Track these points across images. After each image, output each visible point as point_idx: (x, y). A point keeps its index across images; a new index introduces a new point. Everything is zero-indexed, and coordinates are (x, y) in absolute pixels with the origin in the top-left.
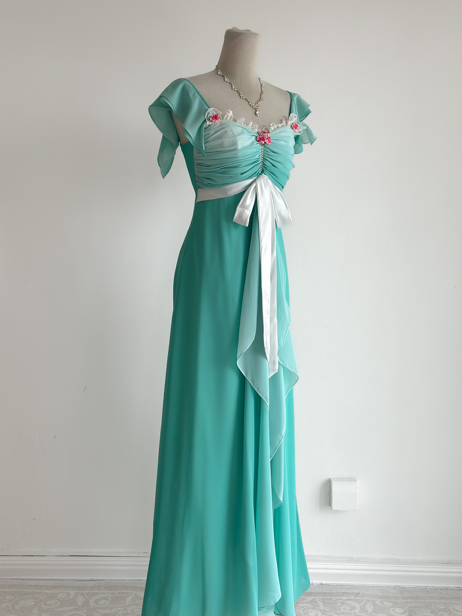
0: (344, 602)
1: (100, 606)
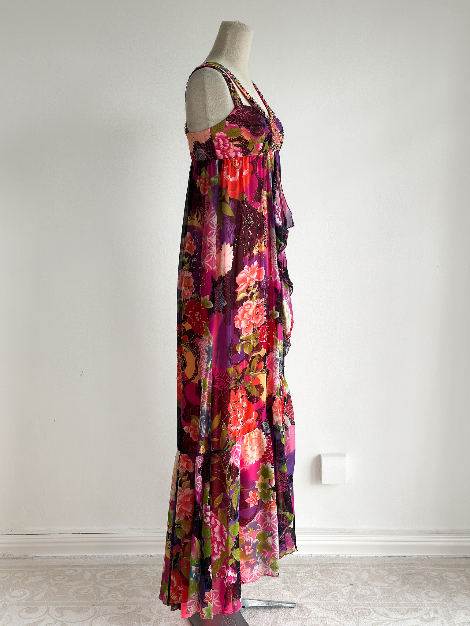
0: (340, 571)
1: (107, 580)
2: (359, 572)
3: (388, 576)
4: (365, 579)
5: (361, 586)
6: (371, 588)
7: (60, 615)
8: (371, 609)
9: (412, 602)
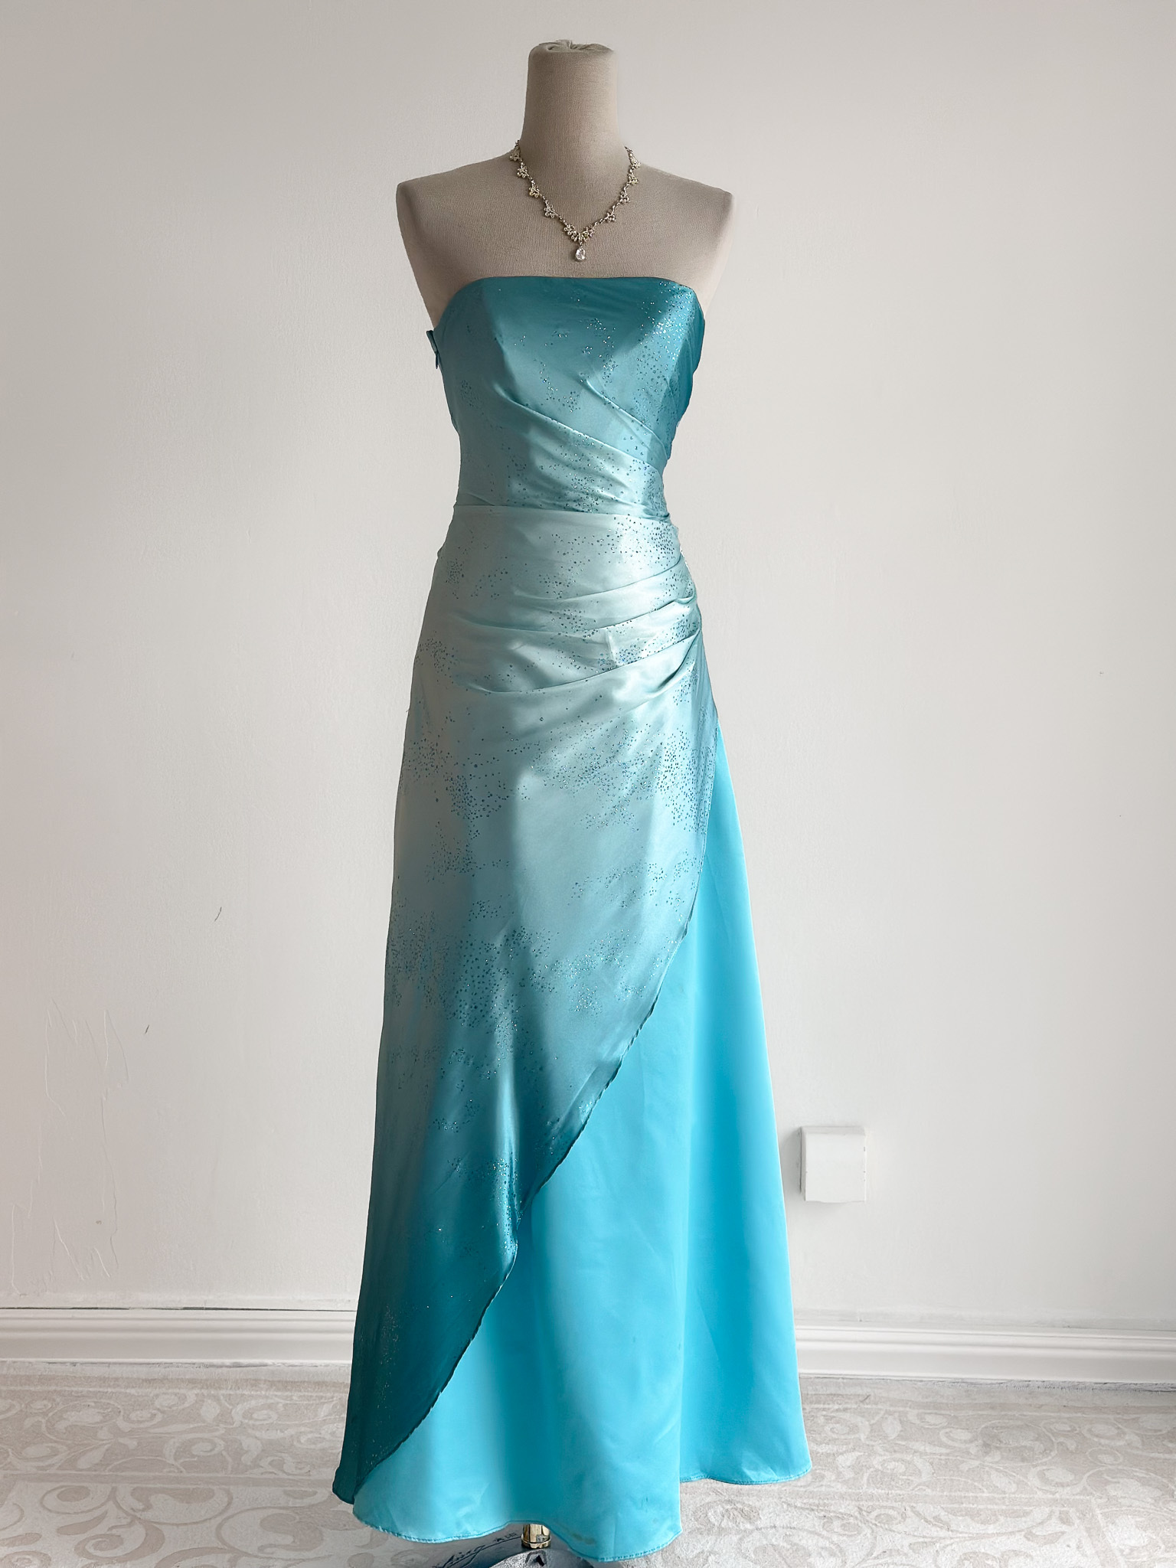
0: (832, 1414)
1: (258, 1423)
2: (877, 1418)
3: (948, 1430)
4: (893, 1438)
5: (882, 1453)
6: (908, 1458)
7: (143, 1507)
8: (907, 1508)
9: (1007, 1495)
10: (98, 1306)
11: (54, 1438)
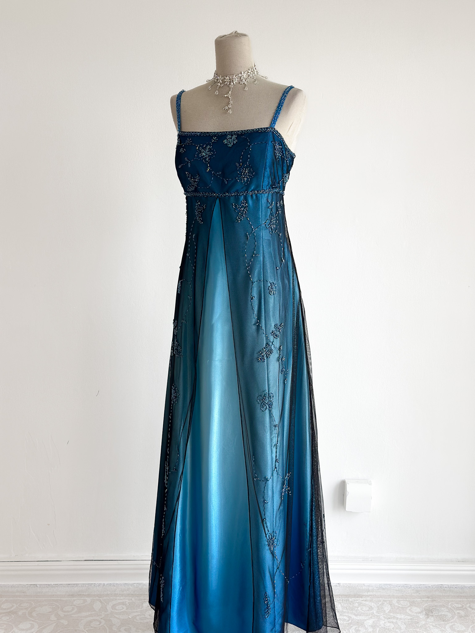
0: (361, 602)
1: (117, 611)
2: (380, 603)
3: (410, 608)
4: (387, 611)
5: (384, 619)
6: (394, 621)
10: (48, 560)
11: (32, 619)
